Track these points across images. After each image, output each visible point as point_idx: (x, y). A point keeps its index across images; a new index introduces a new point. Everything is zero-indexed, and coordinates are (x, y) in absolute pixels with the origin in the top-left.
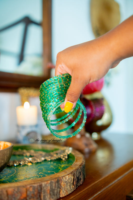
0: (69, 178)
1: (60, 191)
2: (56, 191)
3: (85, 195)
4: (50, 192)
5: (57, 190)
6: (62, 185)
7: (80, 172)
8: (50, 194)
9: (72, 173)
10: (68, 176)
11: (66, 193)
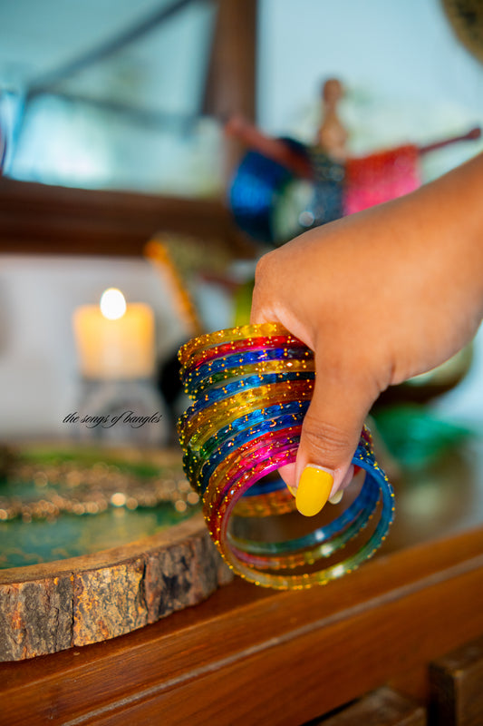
0: (116, 578)
1: (73, 624)
2: (51, 623)
3: (195, 648)
4: (22, 623)
5: (57, 617)
6: (81, 601)
7: (183, 560)
8: (24, 631)
9: (135, 561)
10: (113, 572)
11: (99, 632)
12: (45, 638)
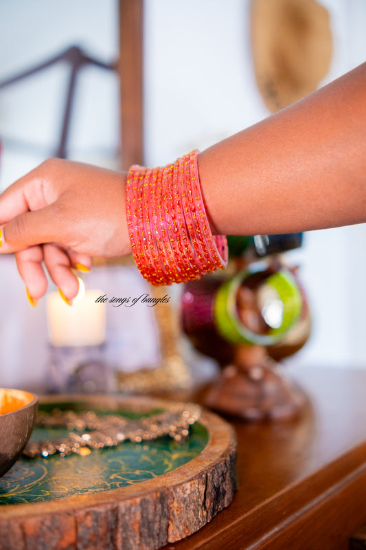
0: (193, 490)
1: (168, 526)
2: (156, 526)
3: (238, 538)
6: (173, 509)
7: (223, 474)
9: (202, 476)
10: (191, 485)
11: (184, 531)
12: (153, 538)
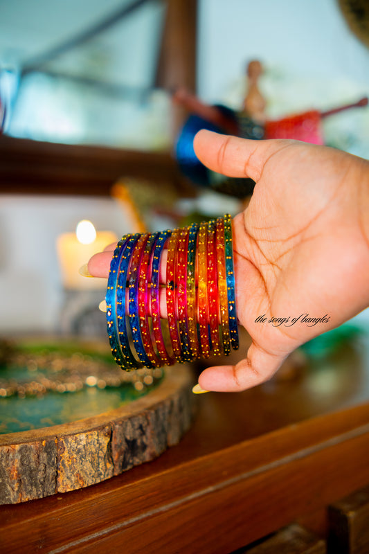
0: (90, 441)
1: (57, 475)
2: (40, 475)
4: (18, 475)
5: (45, 470)
6: (63, 458)
7: (141, 427)
8: (20, 481)
9: (104, 428)
10: (87, 436)
11: (77, 482)
12: (36, 486)
